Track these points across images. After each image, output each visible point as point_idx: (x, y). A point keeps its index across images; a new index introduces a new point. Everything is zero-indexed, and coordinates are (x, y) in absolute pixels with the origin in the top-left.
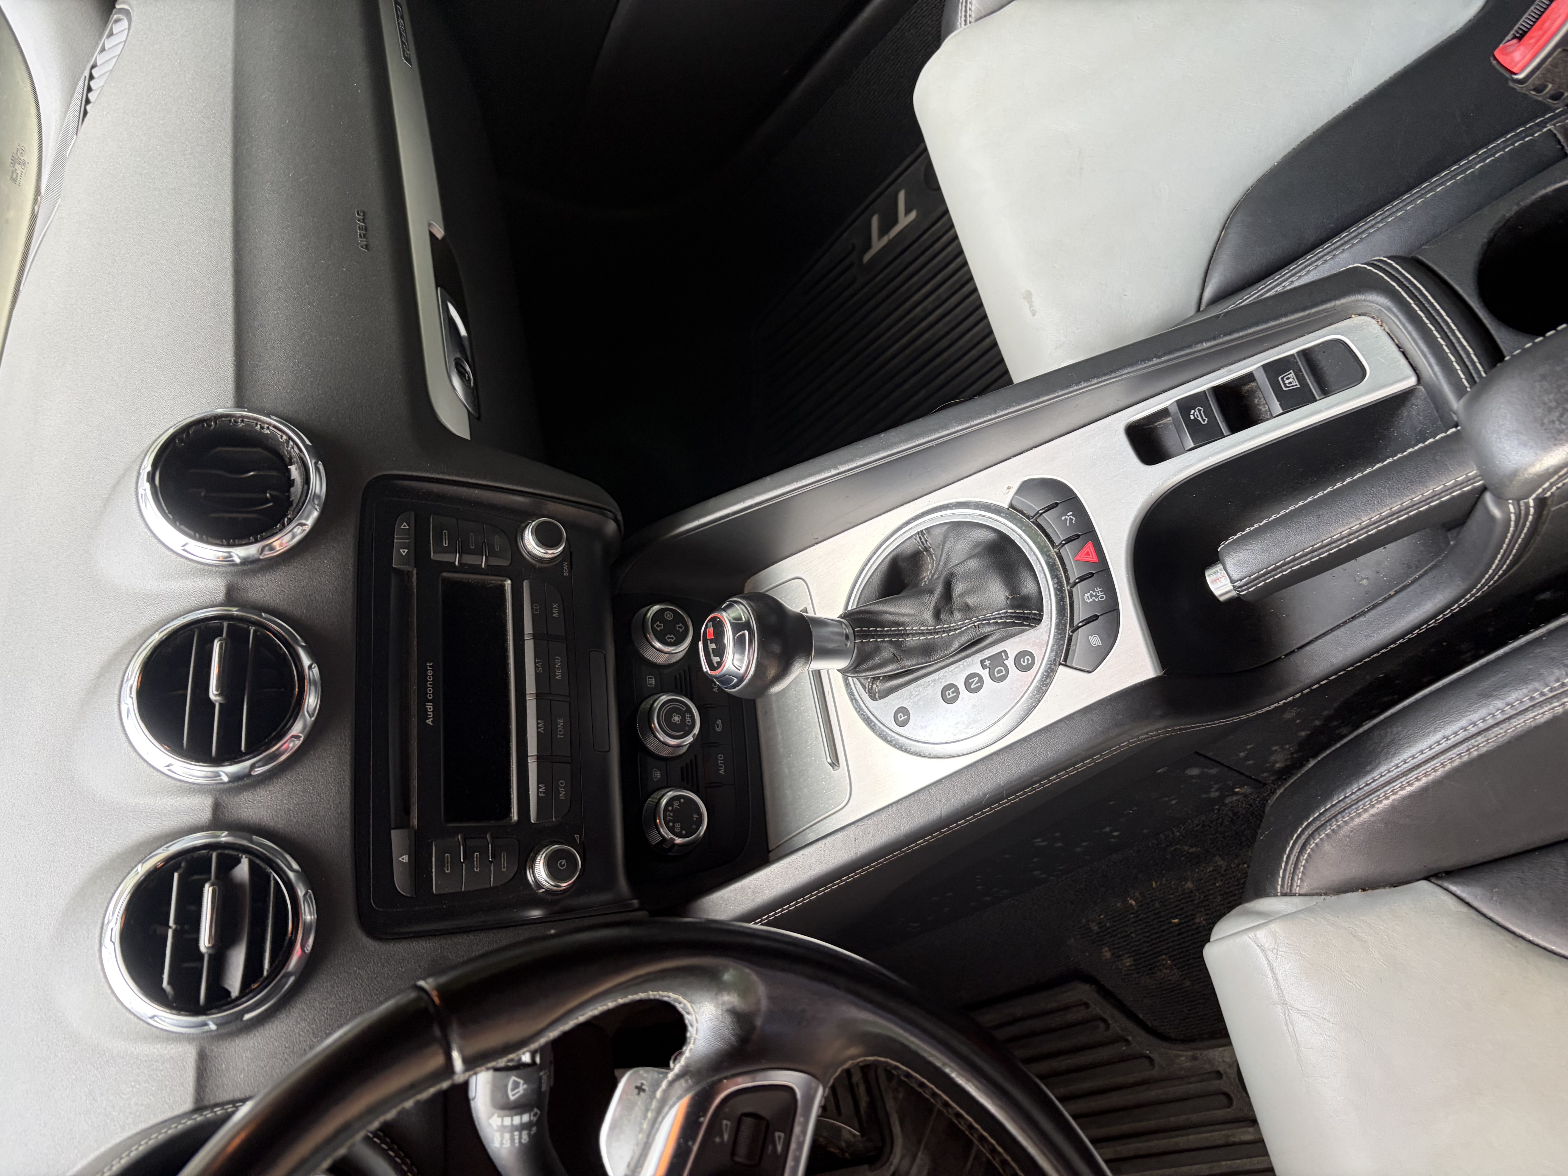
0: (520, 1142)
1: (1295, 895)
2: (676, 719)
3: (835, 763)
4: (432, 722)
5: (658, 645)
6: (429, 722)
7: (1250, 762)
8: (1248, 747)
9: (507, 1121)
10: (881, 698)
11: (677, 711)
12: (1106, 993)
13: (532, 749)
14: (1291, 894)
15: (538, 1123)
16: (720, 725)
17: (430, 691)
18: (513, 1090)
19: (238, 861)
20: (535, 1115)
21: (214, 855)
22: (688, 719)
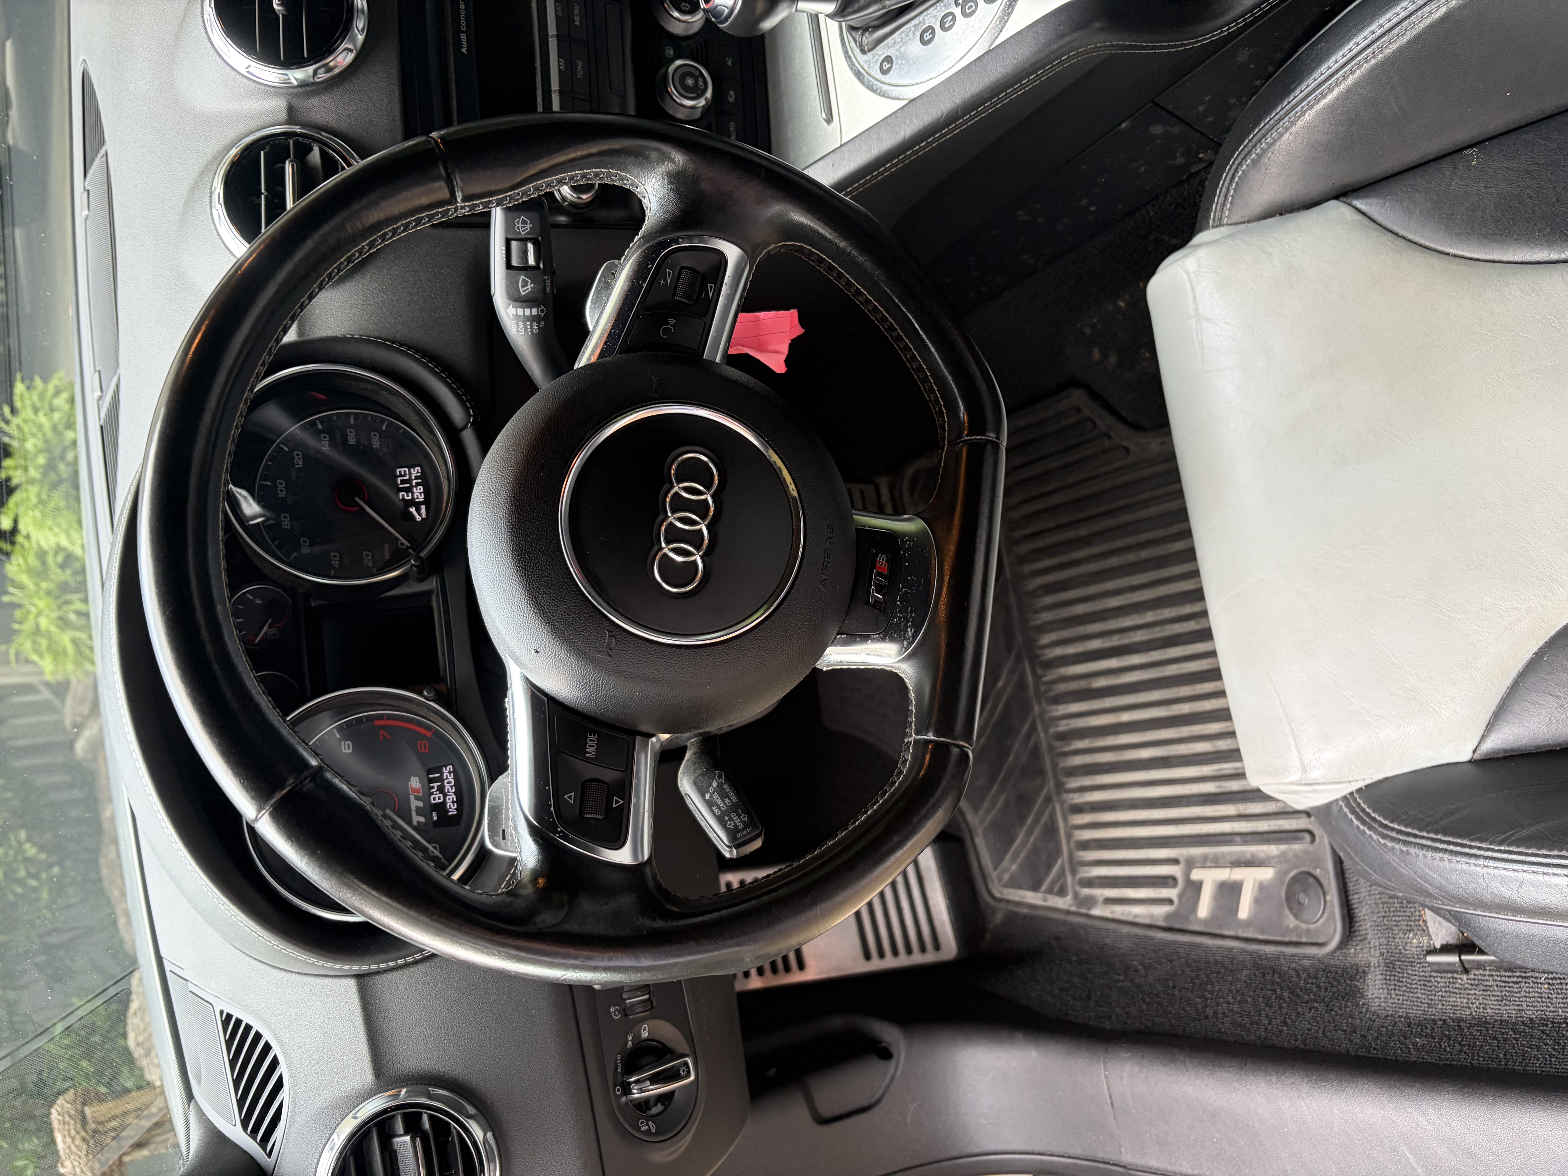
0: (532, 331)
1: (1223, 225)
2: (690, 82)
3: (829, 120)
4: (467, 51)
5: (676, 14)
6: (464, 50)
7: (1210, 119)
8: (1207, 99)
9: (520, 311)
10: (870, 50)
11: (692, 75)
12: (1096, 397)
13: (555, 85)
14: (1220, 225)
15: (545, 318)
16: (733, 96)
17: (463, 23)
18: (523, 287)
19: (311, 149)
20: (542, 311)
21: (291, 142)
22: (701, 83)
